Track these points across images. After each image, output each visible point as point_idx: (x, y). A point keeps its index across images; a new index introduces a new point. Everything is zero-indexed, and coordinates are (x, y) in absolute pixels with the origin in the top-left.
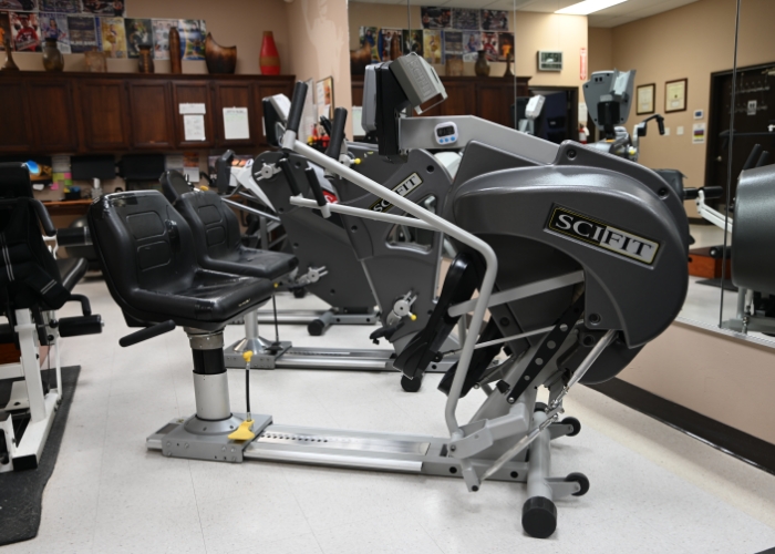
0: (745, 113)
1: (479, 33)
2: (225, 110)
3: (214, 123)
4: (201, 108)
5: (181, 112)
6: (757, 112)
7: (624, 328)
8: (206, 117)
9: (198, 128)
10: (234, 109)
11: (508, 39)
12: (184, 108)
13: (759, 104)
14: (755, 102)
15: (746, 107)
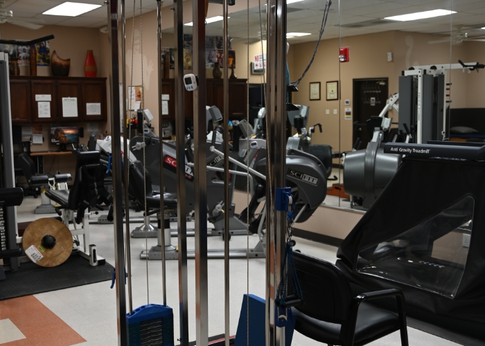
0: (369, 104)
1: (215, 50)
2: (63, 99)
3: (56, 107)
4: (48, 97)
5: (37, 100)
6: (376, 104)
7: (309, 203)
8: (52, 103)
9: (46, 110)
10: (69, 98)
11: (232, 54)
12: (38, 97)
13: (376, 100)
14: (374, 98)
15: (370, 101)
